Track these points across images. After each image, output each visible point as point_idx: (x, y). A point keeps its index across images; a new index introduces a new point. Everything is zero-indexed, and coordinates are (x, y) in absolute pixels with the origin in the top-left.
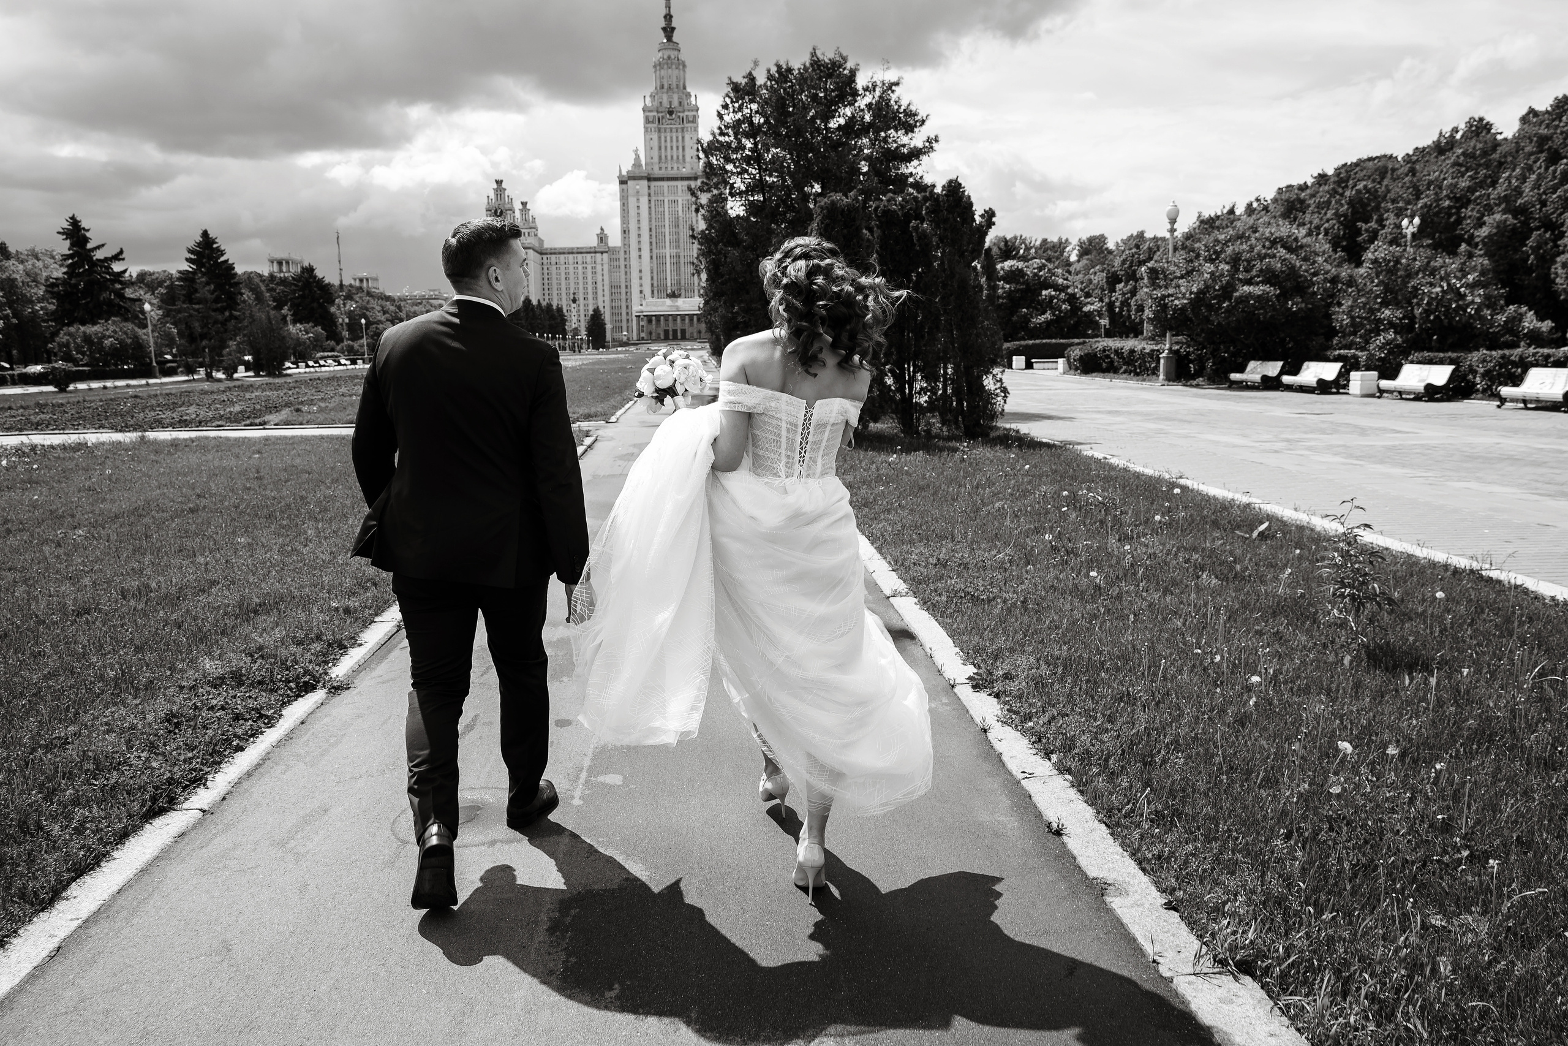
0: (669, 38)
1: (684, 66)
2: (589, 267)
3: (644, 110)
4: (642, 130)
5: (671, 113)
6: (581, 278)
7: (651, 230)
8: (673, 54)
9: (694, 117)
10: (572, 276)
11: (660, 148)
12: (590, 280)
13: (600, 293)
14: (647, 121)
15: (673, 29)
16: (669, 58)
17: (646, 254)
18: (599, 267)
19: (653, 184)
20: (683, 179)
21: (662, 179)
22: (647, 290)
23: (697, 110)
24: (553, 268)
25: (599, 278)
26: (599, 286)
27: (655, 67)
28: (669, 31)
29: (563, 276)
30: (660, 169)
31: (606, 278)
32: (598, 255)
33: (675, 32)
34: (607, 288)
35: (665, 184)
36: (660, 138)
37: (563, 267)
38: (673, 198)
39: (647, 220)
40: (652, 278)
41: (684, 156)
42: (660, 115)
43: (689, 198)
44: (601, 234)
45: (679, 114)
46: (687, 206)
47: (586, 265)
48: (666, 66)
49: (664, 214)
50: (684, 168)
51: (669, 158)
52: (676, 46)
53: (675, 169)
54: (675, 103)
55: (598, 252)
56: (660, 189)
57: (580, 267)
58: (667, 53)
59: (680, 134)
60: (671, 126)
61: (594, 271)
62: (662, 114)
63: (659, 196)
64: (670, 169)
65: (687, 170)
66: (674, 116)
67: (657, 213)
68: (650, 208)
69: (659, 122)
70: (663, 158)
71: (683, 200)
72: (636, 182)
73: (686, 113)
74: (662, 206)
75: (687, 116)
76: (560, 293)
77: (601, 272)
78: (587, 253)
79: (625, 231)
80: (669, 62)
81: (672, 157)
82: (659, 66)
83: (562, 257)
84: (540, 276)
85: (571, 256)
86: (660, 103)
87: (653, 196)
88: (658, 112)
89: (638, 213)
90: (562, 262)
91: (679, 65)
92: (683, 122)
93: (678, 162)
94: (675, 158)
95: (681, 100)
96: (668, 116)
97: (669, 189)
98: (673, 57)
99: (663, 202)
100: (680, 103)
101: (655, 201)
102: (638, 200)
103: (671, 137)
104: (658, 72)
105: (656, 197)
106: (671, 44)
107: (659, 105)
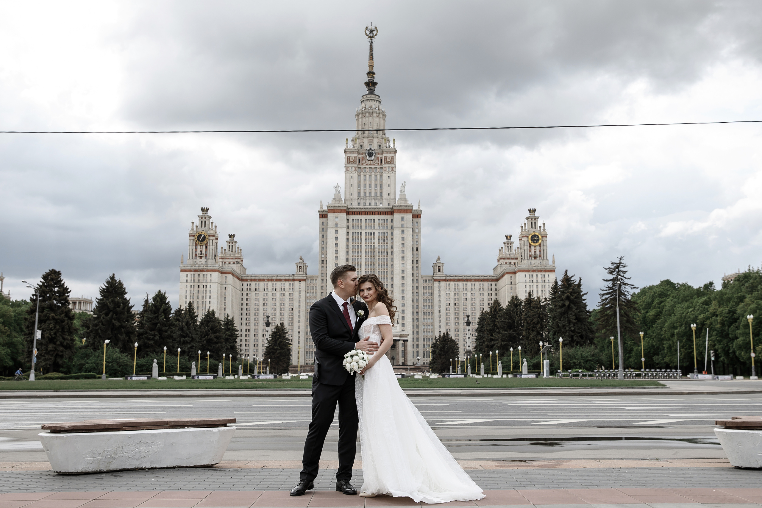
0: (371, 92)
1: (384, 115)
2: (287, 294)
3: (346, 152)
4: (344, 169)
5: (370, 155)
6: (278, 304)
7: (347, 260)
8: (375, 104)
9: (392, 158)
10: (270, 302)
11: (359, 186)
12: (287, 307)
13: (296, 318)
14: (349, 161)
15: (375, 84)
16: (371, 107)
18: (296, 294)
19: (352, 217)
20: (380, 213)
21: (360, 213)
23: (395, 152)
24: (252, 294)
25: (296, 305)
26: (296, 311)
27: (357, 115)
28: (371, 85)
29: (261, 302)
30: (359, 204)
32: (296, 283)
33: (377, 87)
34: (303, 314)
35: (363, 218)
36: (359, 176)
37: (262, 294)
38: (370, 231)
39: (345, 250)
41: (381, 193)
42: (361, 156)
43: (385, 231)
44: (300, 265)
45: (378, 156)
46: (383, 238)
47: (284, 292)
48: (367, 115)
49: (361, 246)
50: (381, 203)
51: (368, 195)
52: (377, 97)
53: (373, 204)
54: (375, 146)
55: (297, 280)
56: (358, 222)
57: (278, 294)
58: (368, 104)
59: (379, 173)
60: (371, 166)
61: (291, 297)
62: (363, 156)
63: (357, 231)
64: (367, 204)
65: (383, 206)
66: (373, 157)
67: (354, 244)
68: (348, 239)
69: (359, 162)
70: (362, 194)
71: (379, 233)
72: (336, 215)
73: (385, 155)
74: (359, 238)
75: (385, 158)
76: (258, 318)
77: (298, 299)
78: (286, 280)
79: (323, 261)
80: (371, 111)
81: (370, 193)
82: (360, 116)
83: (262, 283)
84: (238, 301)
85: (270, 283)
86: (362, 146)
87: (351, 231)
88: (359, 154)
89: (336, 244)
90: (262, 289)
91: (379, 114)
92: (381, 162)
93: (375, 198)
94: (373, 195)
95: (380, 144)
96: (368, 157)
97: (366, 222)
98: (374, 106)
99: (361, 233)
100: (380, 146)
101: (353, 233)
102: (337, 232)
103: (370, 176)
104: (360, 120)
105: (354, 231)
106: (373, 96)
107: (360, 147)
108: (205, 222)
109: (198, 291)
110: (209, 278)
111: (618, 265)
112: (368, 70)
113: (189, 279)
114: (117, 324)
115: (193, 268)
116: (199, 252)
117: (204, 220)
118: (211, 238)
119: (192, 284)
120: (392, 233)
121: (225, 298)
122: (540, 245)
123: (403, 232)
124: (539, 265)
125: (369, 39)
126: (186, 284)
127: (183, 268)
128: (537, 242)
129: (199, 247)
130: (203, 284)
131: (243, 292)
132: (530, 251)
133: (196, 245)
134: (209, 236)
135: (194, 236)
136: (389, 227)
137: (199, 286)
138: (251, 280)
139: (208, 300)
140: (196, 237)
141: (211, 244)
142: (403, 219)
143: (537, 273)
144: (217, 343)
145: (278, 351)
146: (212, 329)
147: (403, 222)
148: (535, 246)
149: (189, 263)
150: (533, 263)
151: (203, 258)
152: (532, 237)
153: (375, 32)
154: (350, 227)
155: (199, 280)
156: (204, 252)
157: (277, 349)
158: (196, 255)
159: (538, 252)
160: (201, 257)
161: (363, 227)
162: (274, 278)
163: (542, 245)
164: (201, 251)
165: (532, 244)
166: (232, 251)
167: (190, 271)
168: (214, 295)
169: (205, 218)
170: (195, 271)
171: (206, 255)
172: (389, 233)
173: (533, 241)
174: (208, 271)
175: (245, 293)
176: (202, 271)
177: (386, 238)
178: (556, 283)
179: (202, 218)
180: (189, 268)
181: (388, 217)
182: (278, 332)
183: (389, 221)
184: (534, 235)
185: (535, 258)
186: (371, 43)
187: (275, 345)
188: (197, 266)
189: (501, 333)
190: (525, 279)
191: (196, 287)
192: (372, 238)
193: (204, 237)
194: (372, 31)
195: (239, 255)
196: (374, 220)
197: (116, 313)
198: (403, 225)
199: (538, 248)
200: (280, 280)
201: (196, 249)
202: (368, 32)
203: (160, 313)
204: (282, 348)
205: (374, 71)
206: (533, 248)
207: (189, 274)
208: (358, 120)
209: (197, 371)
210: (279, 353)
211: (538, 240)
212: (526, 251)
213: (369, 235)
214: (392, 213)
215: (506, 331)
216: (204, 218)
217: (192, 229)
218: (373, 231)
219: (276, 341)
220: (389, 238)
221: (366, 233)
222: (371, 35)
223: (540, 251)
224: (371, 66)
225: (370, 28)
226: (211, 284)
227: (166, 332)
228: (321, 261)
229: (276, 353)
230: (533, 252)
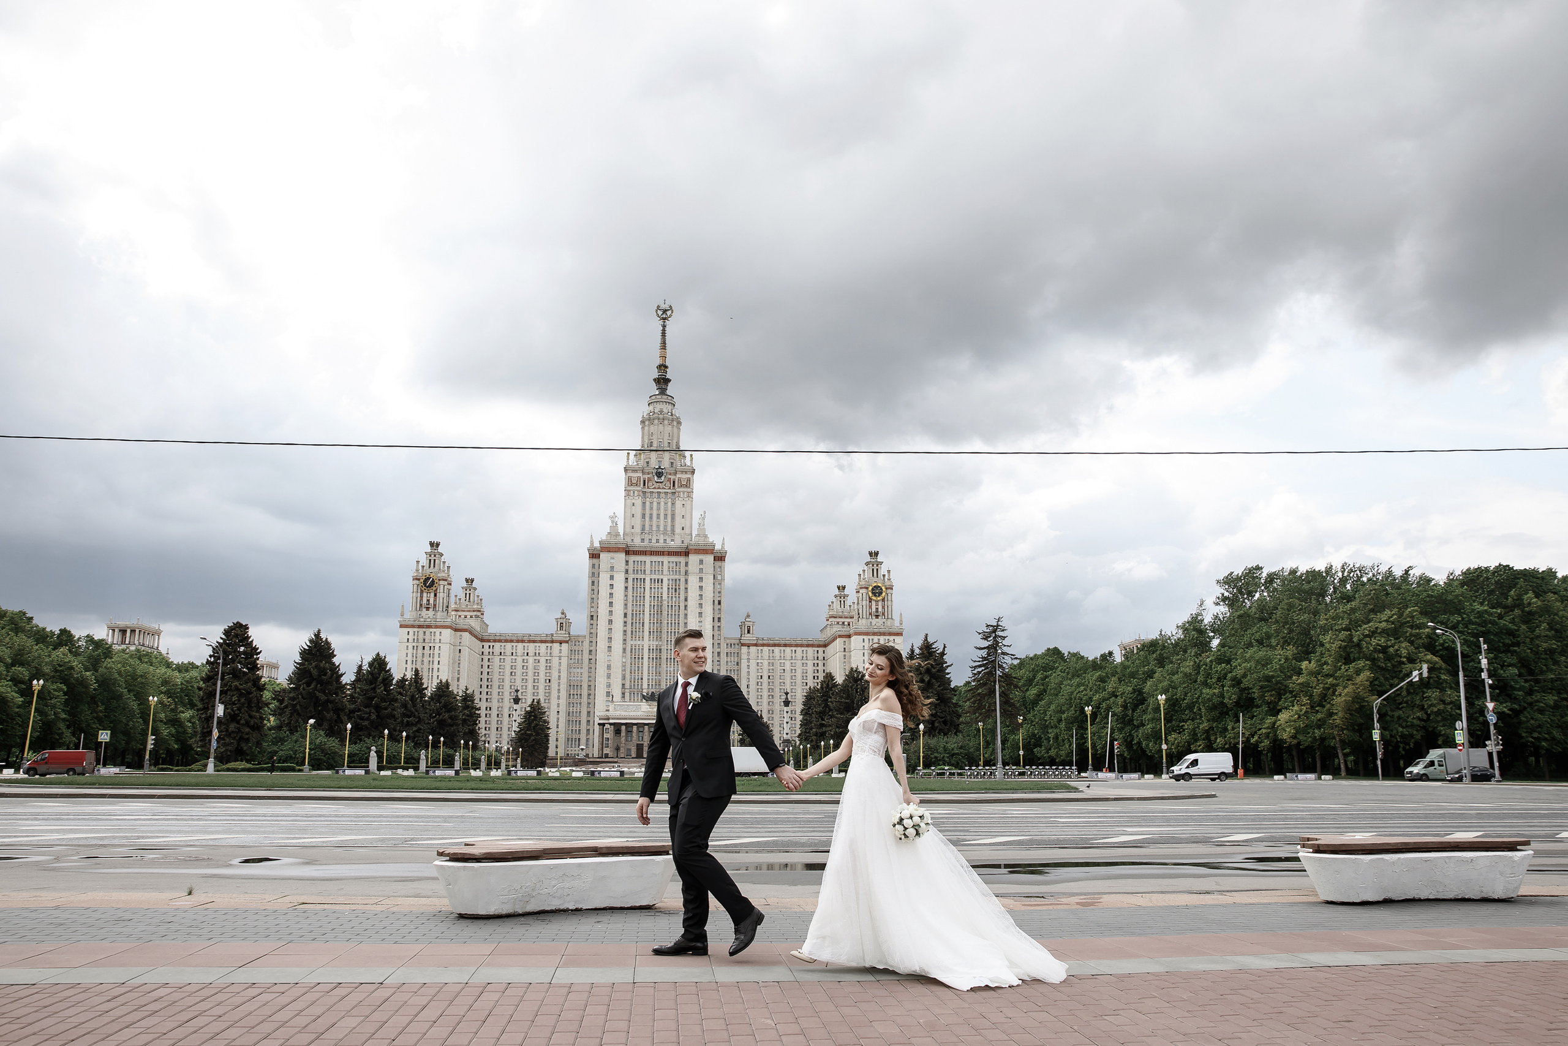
0: (663, 392)
1: (679, 423)
2: (543, 660)
3: (626, 470)
4: (623, 493)
5: (659, 475)
6: (530, 673)
7: (625, 615)
8: (666, 408)
9: (689, 480)
10: (519, 671)
11: (644, 516)
12: (542, 677)
13: (554, 693)
14: (630, 482)
15: (667, 381)
16: (661, 411)
17: (617, 645)
18: (555, 661)
19: (632, 558)
20: (670, 554)
21: (644, 553)
22: (617, 692)
23: (693, 472)
24: (496, 660)
25: (555, 674)
26: (554, 684)
27: (643, 422)
28: (662, 382)
29: (508, 671)
30: (643, 540)
31: (564, 675)
32: (556, 646)
33: (670, 384)
34: (563, 687)
35: (648, 559)
36: (644, 503)
37: (508, 659)
38: (656, 577)
39: (622, 602)
40: (624, 678)
41: (673, 526)
42: (646, 477)
43: (677, 577)
44: (562, 621)
45: (670, 477)
46: (674, 587)
47: (539, 658)
48: (656, 421)
49: (644, 597)
50: (673, 540)
51: (654, 528)
52: (670, 398)
53: (661, 541)
54: (666, 464)
55: (556, 642)
56: (641, 565)
57: (531, 660)
58: (658, 407)
59: (670, 500)
60: (659, 490)
61: (549, 665)
62: (649, 476)
63: (639, 576)
64: (654, 541)
65: (675, 543)
66: (663, 478)
67: (635, 595)
68: (626, 588)
69: (644, 485)
70: (647, 528)
71: (669, 580)
72: (612, 555)
73: (678, 476)
74: (642, 586)
75: (679, 479)
76: (503, 692)
77: (558, 668)
78: (542, 642)
79: (592, 616)
80: (661, 416)
81: (658, 526)
82: (647, 423)
83: (509, 645)
84: (477, 669)
85: (520, 645)
86: (648, 463)
87: (631, 577)
88: (643, 473)
89: (610, 594)
90: (509, 653)
91: (673, 421)
92: (674, 486)
93: (665, 533)
94: (662, 528)
95: (672, 461)
96: (656, 478)
97: (651, 565)
98: (665, 411)
99: (644, 579)
100: (672, 463)
101: (634, 579)
102: (612, 578)
103: (659, 503)
104: (646, 428)
105: (636, 576)
106: (666, 397)
107: (645, 465)
108: (435, 560)
109: (423, 654)
110: (438, 637)
111: (995, 629)
112: (658, 361)
113: (411, 637)
114: (323, 698)
115: (417, 623)
116: (425, 601)
117: (433, 558)
118: (442, 582)
119: (415, 644)
120: (686, 581)
121: (459, 664)
122: (883, 600)
123: (701, 579)
124: (882, 627)
125: (661, 322)
126: (407, 644)
127: (404, 623)
128: (879, 596)
129: (425, 595)
130: (430, 645)
131: (483, 657)
132: (870, 607)
133: (422, 592)
134: (439, 580)
135: (419, 580)
136: (683, 572)
137: (424, 647)
138: (495, 641)
139: (436, 666)
140: (422, 581)
141: (442, 591)
142: (701, 562)
143: (879, 637)
144: (452, 726)
145: (532, 738)
146: (445, 706)
147: (701, 566)
148: (877, 601)
149: (410, 616)
150: (873, 624)
151: (431, 610)
152: (873, 589)
153: (669, 313)
154: (631, 571)
155: (424, 640)
156: (432, 601)
157: (531, 735)
158: (421, 605)
159: (880, 609)
160: (428, 609)
161: (648, 572)
162: (525, 638)
163: (886, 599)
164: (428, 600)
165: (874, 598)
166: (469, 601)
167: (413, 626)
168: (445, 659)
169: (435, 556)
170: (420, 627)
171: (435, 605)
172: (683, 580)
173: (874, 594)
174: (437, 627)
175: (486, 658)
176: (429, 627)
177: (677, 587)
178: (912, 651)
179: (430, 556)
180: (411, 623)
181: (682, 559)
182: (533, 712)
183: (683, 564)
184: (875, 587)
185: (877, 616)
186: (664, 326)
187: (528, 730)
188: (422, 620)
189: (836, 718)
190: (863, 644)
191: (420, 648)
192: (660, 587)
193: (433, 581)
194: (665, 311)
195: (479, 607)
196: (662, 562)
197: (321, 682)
198: (701, 570)
199: (880, 603)
200: (534, 642)
201: (422, 597)
202: (660, 313)
203: (378, 684)
204: (538, 734)
205: (667, 364)
206: (873, 603)
207: (411, 630)
208: (643, 428)
209: (427, 763)
210: (534, 740)
211: (881, 593)
212: (864, 606)
213: (655, 582)
214: (686, 553)
215: (841, 714)
216: (433, 556)
217: (417, 570)
218: (661, 577)
219: (529, 724)
220: (682, 587)
221: (651, 579)
222: (664, 316)
223: (883, 607)
224: (664, 357)
225: (663, 307)
226: (440, 645)
227: (386, 709)
228: (589, 617)
229: (530, 741)
230: (874, 609)
